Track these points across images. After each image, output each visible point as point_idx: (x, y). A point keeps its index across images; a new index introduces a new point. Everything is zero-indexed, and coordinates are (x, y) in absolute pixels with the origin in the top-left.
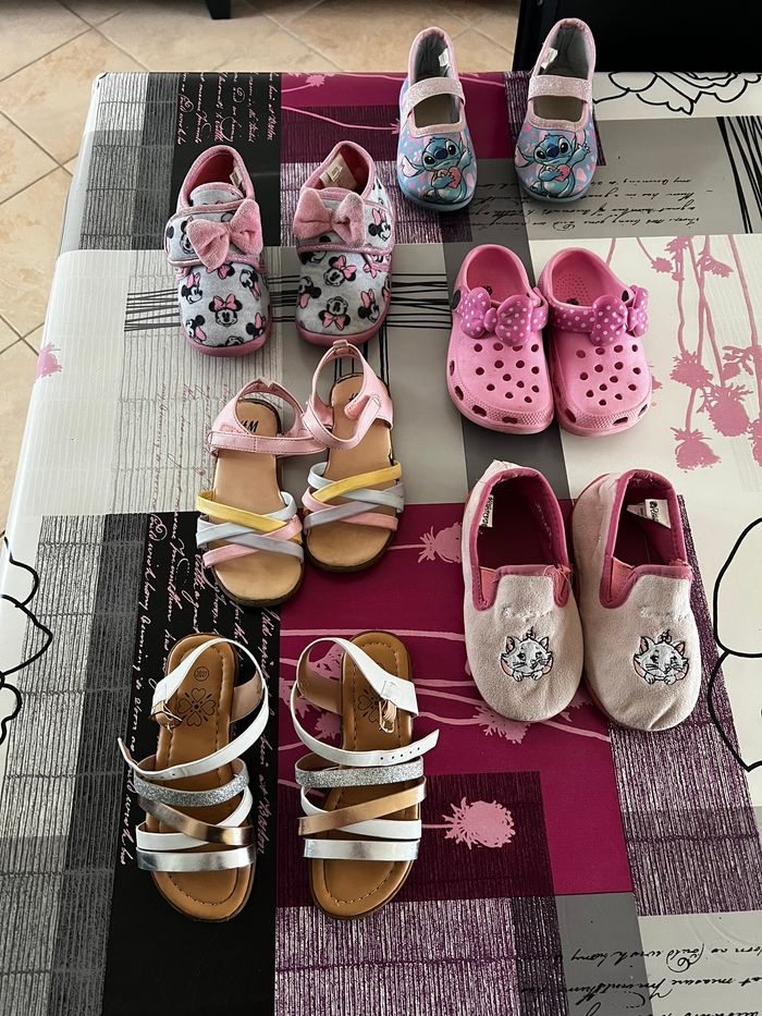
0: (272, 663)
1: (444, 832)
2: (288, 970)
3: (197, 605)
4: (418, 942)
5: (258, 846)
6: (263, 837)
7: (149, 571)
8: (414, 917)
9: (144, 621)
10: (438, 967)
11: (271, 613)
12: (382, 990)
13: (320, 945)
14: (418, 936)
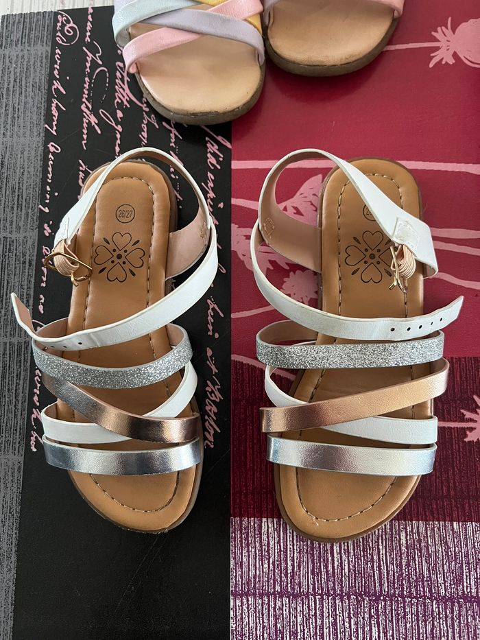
0: (221, 205)
1: (463, 432)
2: (247, 595)
3: (119, 128)
4: (425, 573)
5: (205, 438)
6: (212, 427)
7: (57, 85)
8: (420, 541)
9: (52, 149)
10: (453, 605)
11: (220, 138)
12: (375, 630)
13: (290, 567)
14: (425, 566)
